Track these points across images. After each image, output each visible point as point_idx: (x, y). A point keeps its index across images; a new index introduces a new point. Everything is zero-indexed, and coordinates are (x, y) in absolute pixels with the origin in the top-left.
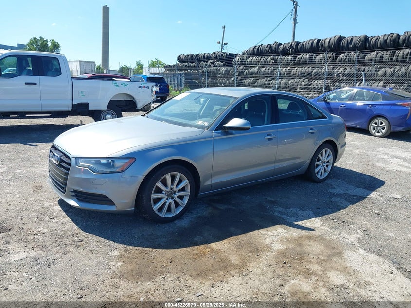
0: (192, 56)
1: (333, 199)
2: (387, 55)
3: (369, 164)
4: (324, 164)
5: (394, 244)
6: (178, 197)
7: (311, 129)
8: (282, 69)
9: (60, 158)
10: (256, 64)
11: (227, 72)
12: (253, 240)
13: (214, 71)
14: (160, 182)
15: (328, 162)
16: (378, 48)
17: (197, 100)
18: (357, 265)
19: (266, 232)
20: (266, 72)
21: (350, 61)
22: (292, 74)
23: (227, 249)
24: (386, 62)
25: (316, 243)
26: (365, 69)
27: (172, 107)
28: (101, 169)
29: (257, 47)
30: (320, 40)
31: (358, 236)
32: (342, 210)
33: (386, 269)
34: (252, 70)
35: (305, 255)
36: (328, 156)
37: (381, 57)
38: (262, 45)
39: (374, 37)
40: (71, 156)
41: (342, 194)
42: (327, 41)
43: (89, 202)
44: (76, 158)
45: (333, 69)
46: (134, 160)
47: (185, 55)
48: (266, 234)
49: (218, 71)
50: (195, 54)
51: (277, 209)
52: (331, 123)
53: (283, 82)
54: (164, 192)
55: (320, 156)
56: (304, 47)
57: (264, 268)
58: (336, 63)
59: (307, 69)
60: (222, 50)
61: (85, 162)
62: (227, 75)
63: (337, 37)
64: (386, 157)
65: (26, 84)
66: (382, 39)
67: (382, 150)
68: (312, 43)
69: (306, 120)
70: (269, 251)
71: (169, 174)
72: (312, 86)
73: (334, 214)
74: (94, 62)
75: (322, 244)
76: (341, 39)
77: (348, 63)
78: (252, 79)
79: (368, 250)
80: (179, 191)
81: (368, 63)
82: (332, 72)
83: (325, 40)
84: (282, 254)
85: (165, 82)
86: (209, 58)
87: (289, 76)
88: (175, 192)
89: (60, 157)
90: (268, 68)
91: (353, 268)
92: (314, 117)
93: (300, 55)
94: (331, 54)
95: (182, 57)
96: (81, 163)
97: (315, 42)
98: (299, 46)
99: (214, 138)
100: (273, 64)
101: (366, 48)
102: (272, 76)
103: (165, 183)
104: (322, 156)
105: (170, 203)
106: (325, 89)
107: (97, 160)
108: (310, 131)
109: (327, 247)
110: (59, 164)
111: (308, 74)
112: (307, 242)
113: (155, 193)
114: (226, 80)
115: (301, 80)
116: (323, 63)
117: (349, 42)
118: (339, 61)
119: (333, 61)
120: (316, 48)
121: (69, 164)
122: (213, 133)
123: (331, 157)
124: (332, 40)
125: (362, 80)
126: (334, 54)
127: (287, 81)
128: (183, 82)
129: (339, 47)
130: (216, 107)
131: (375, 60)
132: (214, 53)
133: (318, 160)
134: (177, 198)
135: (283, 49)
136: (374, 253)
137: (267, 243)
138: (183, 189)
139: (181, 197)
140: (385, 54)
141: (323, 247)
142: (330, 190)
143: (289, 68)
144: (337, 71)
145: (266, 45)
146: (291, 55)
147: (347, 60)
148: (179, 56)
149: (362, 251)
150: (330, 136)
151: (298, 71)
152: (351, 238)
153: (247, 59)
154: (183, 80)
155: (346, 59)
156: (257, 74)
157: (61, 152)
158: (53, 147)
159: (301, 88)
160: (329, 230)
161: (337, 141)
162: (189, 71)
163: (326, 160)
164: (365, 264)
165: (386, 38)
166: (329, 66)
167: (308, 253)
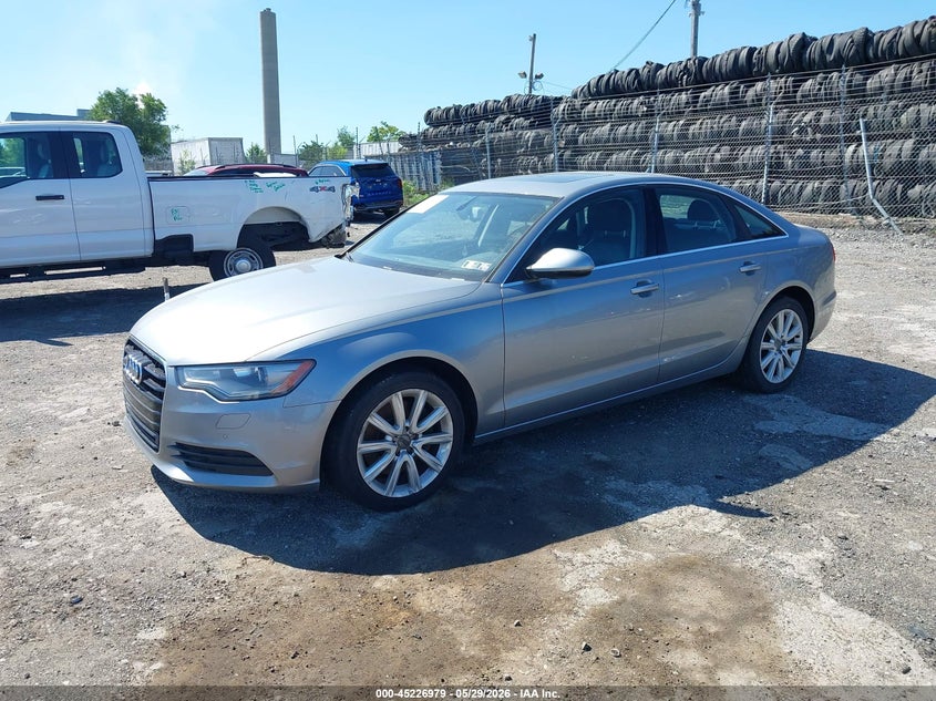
0: (457, 109)
1: (766, 450)
2: (921, 72)
3: (871, 348)
4: (782, 348)
5: (921, 576)
6: (424, 447)
7: (746, 264)
8: (667, 126)
9: (143, 370)
10: (606, 117)
11: (538, 141)
12: (533, 578)
13: (507, 141)
14: (378, 413)
15: (792, 341)
16: (897, 56)
17: (463, 210)
18: (807, 649)
19: (569, 555)
20: (630, 135)
21: (831, 94)
22: (690, 136)
23: (455, 610)
24: (920, 89)
25: (701, 582)
26: (866, 110)
27: (407, 232)
28: (235, 391)
29: (606, 78)
30: (756, 49)
31: (821, 555)
32: (787, 481)
33: (889, 657)
34: (597, 131)
35: (665, 620)
36: (792, 327)
37: (905, 79)
38: (617, 71)
39: (888, 32)
40: (165, 364)
41: (791, 435)
42: (773, 50)
43: (213, 470)
44: (176, 367)
45: (789, 117)
46: (311, 364)
47: (443, 108)
48: (570, 560)
49: (517, 139)
50: (464, 105)
51: (612, 485)
52: (796, 245)
53: (671, 155)
54: (389, 438)
55: (770, 327)
56: (717, 68)
57: (545, 667)
58: (796, 102)
59: (725, 122)
60: (530, 91)
61: (197, 375)
62: (539, 148)
63: (796, 40)
64: (916, 327)
65: (39, 198)
66: (907, 34)
67: (908, 309)
68: (737, 58)
69: (733, 242)
70: (569, 612)
71: (399, 393)
72: (739, 162)
73: (761, 493)
74: (241, 140)
75: (719, 583)
76: (805, 42)
77: (826, 100)
78: (598, 154)
79: (846, 598)
80: (426, 434)
81: (875, 95)
82: (788, 125)
83: (767, 47)
84: (604, 617)
85: (391, 173)
86: (497, 111)
87: (684, 142)
88: (416, 437)
89: (143, 366)
90: (632, 126)
91: (797, 656)
92: (754, 233)
93: (709, 87)
94: (783, 80)
95: (434, 114)
96: (188, 380)
97: (744, 54)
98: (704, 69)
99: (505, 301)
100: (646, 115)
101: (868, 60)
102: (642, 143)
103: (389, 416)
104: (776, 328)
105: (405, 463)
106: (771, 166)
107: (226, 370)
108: (744, 269)
109: (730, 592)
110: (142, 383)
111: (729, 133)
112: (677, 580)
113: (366, 440)
114: (536, 159)
115: (714, 148)
116: (764, 102)
117: (825, 48)
118: (803, 96)
119: (789, 98)
120: (747, 68)
121: (162, 382)
122: (503, 289)
123: (799, 330)
124: (785, 45)
125: (859, 139)
126: (791, 79)
127: (679, 153)
128: (439, 171)
129: (802, 62)
130: (515, 225)
131: (892, 87)
132: (509, 99)
133: (768, 338)
134: (420, 450)
135: (666, 78)
136: (861, 606)
137: (567, 589)
138: (436, 429)
139: (432, 449)
140: (916, 70)
141: (719, 593)
142: (761, 426)
143: (681, 122)
144: (800, 121)
145: (627, 71)
146: (687, 90)
147: (823, 91)
148: (429, 112)
149: (827, 603)
150: (793, 278)
151: (704, 126)
152: (801, 563)
153: (583, 106)
154: (438, 166)
155: (820, 89)
156: (608, 140)
157: (145, 354)
158: (130, 342)
159: (713, 168)
160: (743, 540)
161: (813, 288)
162: (451, 144)
163: (787, 338)
164: (831, 644)
165: (917, 32)
166: (776, 109)
167: (676, 615)
